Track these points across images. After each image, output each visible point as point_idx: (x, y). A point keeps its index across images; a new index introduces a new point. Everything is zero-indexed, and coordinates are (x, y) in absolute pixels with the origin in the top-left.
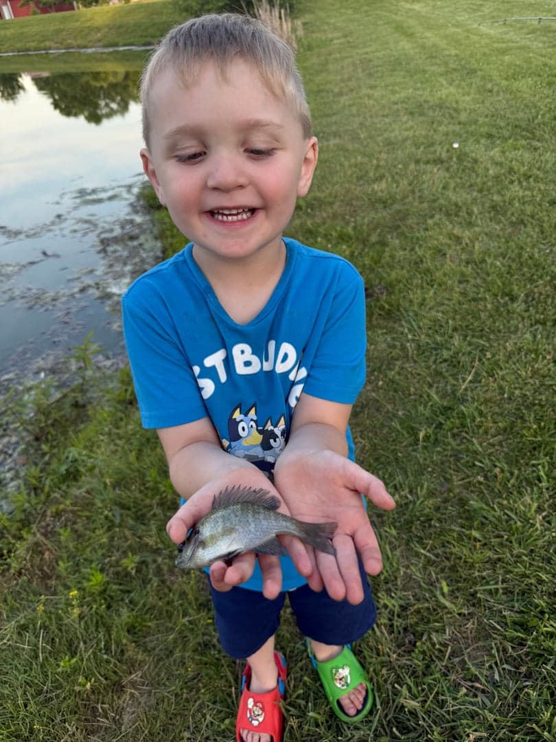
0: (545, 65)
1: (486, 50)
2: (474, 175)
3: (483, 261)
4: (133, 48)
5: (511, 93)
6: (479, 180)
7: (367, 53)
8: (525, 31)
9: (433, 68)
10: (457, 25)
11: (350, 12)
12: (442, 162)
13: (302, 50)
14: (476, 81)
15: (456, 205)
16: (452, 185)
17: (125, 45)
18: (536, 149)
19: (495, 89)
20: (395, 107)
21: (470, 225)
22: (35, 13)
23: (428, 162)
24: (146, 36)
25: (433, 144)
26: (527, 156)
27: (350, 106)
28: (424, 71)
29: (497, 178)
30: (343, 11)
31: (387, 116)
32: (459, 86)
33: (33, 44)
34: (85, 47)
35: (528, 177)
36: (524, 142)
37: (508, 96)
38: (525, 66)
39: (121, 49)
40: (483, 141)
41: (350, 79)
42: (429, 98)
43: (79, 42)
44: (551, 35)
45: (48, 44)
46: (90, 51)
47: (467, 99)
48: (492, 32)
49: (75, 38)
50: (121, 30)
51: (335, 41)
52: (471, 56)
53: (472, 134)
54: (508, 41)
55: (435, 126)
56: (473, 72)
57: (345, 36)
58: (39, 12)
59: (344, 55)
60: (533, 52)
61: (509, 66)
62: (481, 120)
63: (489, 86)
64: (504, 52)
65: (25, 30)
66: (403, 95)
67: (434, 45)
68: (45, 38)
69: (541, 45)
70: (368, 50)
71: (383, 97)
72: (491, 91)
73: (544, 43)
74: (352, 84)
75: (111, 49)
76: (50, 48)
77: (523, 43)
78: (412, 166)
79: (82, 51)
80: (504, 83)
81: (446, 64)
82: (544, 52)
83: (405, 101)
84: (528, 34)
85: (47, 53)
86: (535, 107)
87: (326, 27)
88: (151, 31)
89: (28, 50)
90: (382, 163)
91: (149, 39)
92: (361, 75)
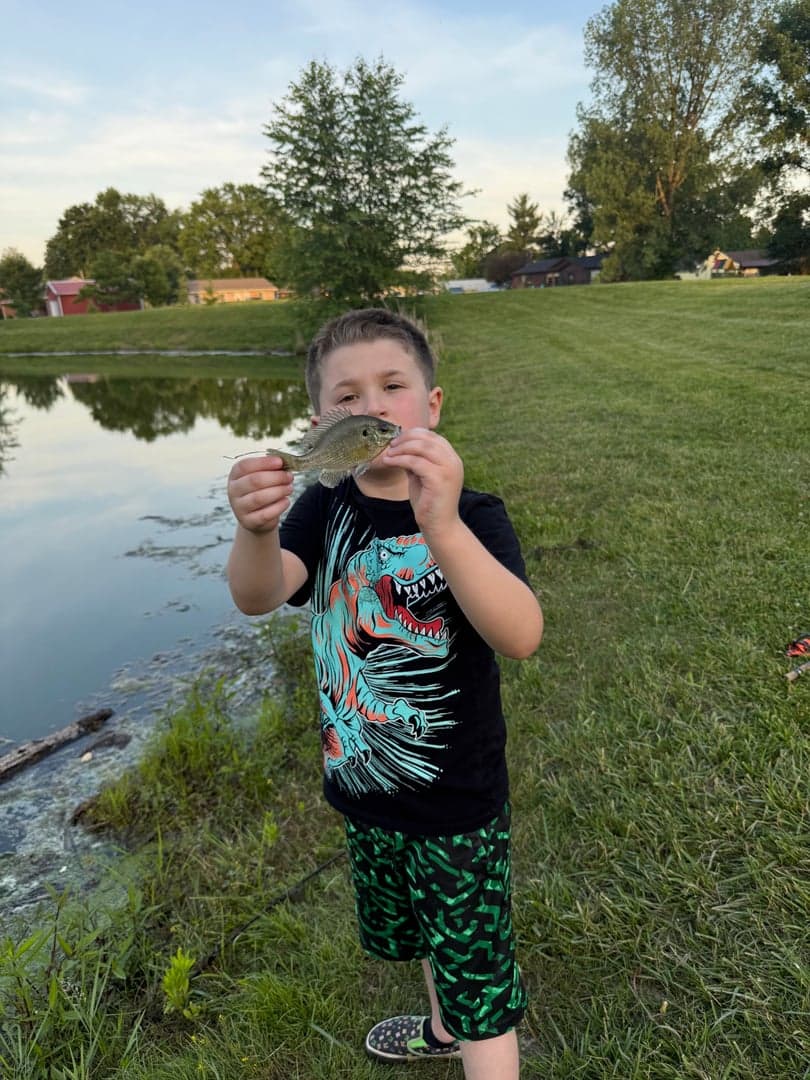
0: (725, 378)
1: (661, 365)
2: (666, 466)
3: (687, 523)
4: (228, 353)
5: (692, 402)
6: (672, 470)
7: (522, 366)
8: (698, 347)
9: (604, 381)
10: (621, 340)
11: (492, 324)
12: (632, 457)
13: (443, 362)
14: (653, 393)
15: (654, 487)
16: (646, 474)
17: (216, 349)
18: (723, 447)
19: (675, 400)
20: (572, 415)
21: (669, 500)
22: (92, 311)
23: (618, 457)
24: (244, 341)
25: (620, 444)
26: (716, 453)
27: (521, 414)
28: (596, 384)
29: (690, 468)
30: (484, 323)
31: (565, 422)
32: (635, 397)
33: (97, 344)
34: (165, 349)
35: (719, 467)
36: (711, 442)
37: (689, 405)
38: (704, 379)
39: (213, 353)
40: (671, 441)
41: (511, 390)
42: (606, 406)
43: (158, 343)
44: (727, 352)
45: (116, 344)
46: (173, 353)
47: (648, 409)
48: (663, 347)
49: (152, 339)
50: (211, 333)
51: (481, 354)
52: (644, 370)
53: (658, 436)
54: (682, 357)
55: (618, 429)
56: (649, 384)
57: (492, 349)
58: (97, 308)
59: (497, 368)
60: (710, 366)
61: (687, 379)
62: (665, 425)
63: (668, 397)
64: (679, 366)
65: (88, 328)
66: (577, 404)
67: (600, 359)
68: (113, 338)
69: (717, 361)
70: (525, 363)
71: (555, 406)
72: (671, 401)
73: (721, 359)
74: (517, 395)
75: (200, 354)
76: (119, 349)
77: (700, 359)
78: (603, 460)
79: (162, 353)
80: (684, 394)
81: (617, 377)
82: (721, 367)
83: (581, 408)
84: (702, 350)
85: (115, 355)
86: (719, 414)
87: (467, 340)
88: (250, 335)
89: (93, 350)
90: (572, 458)
91: (247, 344)
92: (523, 387)
